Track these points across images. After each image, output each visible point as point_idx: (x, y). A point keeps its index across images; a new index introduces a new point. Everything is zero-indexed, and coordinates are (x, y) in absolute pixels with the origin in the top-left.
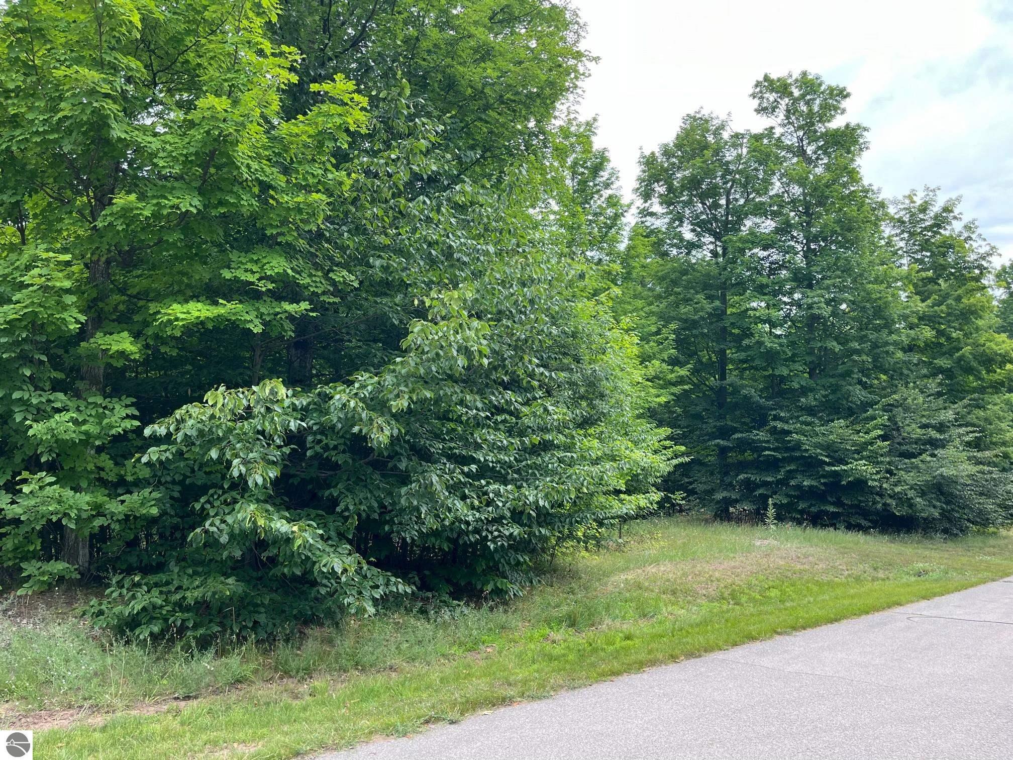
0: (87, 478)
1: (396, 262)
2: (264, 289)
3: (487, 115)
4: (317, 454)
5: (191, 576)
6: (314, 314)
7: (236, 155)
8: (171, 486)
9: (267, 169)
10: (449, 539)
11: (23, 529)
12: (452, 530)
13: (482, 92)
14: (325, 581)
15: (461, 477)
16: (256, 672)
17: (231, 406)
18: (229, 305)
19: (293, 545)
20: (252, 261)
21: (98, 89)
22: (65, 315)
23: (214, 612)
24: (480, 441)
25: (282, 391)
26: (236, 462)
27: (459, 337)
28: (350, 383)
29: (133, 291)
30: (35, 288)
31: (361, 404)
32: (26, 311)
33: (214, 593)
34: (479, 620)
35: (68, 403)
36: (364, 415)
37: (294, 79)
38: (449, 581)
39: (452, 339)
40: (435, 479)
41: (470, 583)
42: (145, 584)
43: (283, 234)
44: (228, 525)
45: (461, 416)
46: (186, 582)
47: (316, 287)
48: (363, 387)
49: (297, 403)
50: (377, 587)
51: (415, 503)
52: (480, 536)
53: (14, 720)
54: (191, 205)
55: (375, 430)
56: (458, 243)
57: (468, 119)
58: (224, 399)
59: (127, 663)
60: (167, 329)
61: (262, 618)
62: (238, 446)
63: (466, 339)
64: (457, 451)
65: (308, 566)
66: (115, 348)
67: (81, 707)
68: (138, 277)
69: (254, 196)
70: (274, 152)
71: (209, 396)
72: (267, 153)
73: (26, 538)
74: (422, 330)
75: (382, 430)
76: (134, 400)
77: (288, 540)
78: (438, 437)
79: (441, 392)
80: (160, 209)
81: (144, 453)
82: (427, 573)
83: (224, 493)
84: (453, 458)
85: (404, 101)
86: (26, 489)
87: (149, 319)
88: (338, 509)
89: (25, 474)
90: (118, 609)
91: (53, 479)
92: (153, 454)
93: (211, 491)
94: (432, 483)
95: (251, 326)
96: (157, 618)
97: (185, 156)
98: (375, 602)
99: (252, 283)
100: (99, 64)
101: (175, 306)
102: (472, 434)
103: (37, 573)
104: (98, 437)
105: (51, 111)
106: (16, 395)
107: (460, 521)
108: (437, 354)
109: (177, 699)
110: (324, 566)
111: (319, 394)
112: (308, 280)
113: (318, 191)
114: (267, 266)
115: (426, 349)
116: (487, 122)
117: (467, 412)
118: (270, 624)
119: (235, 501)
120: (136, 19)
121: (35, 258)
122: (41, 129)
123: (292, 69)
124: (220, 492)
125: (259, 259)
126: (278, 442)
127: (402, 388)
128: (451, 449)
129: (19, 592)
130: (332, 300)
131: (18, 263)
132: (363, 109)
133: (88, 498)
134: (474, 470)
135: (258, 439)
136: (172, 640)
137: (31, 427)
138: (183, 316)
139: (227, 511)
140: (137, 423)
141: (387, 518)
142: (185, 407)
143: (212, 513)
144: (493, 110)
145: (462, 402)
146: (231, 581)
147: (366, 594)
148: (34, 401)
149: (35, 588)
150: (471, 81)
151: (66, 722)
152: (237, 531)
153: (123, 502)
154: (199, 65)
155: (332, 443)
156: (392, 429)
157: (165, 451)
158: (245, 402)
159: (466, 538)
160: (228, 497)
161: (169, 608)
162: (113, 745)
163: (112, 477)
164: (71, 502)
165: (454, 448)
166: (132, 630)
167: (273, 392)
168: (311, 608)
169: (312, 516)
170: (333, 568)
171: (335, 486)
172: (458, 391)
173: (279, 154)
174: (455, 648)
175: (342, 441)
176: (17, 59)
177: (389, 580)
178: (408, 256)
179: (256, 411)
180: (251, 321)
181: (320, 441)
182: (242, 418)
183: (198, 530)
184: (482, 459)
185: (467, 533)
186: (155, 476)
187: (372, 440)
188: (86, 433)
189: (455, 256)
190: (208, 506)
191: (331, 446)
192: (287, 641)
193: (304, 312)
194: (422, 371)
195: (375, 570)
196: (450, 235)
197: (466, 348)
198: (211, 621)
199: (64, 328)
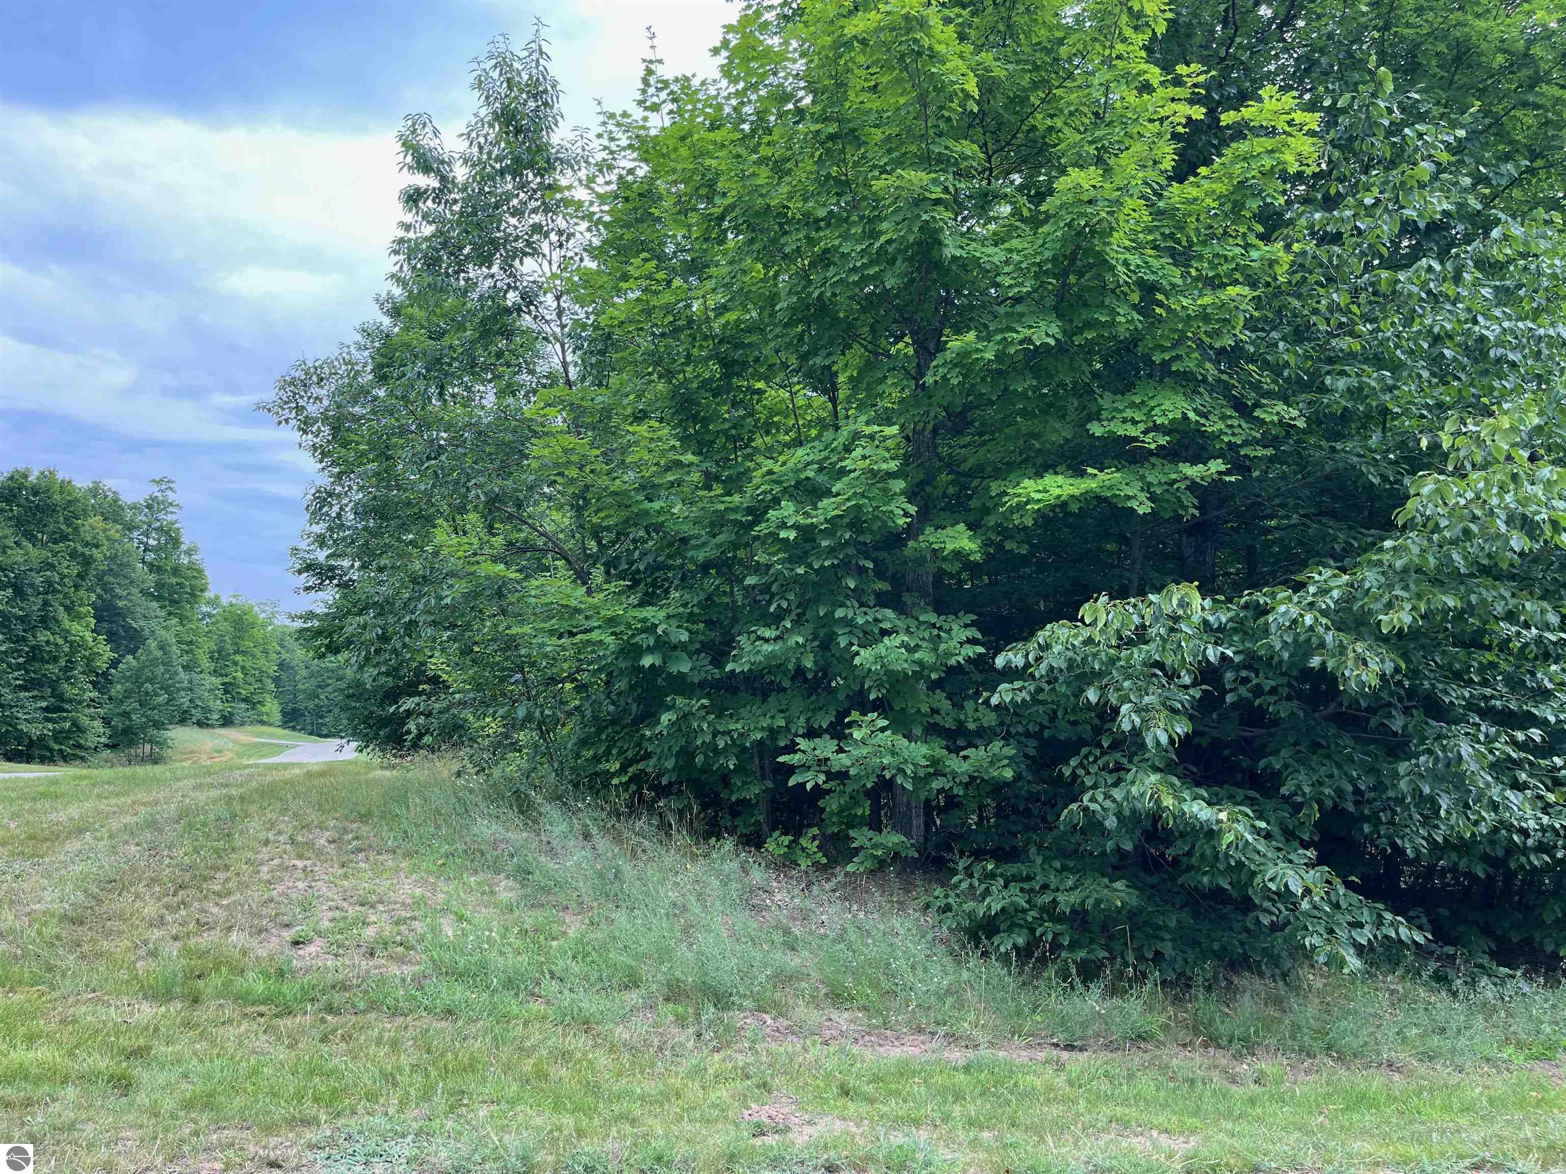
0: (921, 723)
1: (1373, 378)
2: (1153, 446)
3: (1538, 94)
4: (1241, 699)
5: (1060, 872)
6: (1233, 479)
7: (1108, 249)
8: (1023, 739)
9: (1155, 263)
10: (1485, 858)
11: (851, 787)
12: (1492, 842)
13: (1526, 55)
14: (1267, 904)
15: (1508, 749)
16: (1165, 1028)
17: (1117, 625)
18: (1101, 476)
19: (1220, 840)
20: (1133, 405)
21: (927, 195)
22: (892, 507)
23: (1096, 929)
24: (1550, 686)
25: (1196, 600)
26: (1125, 708)
27: (1509, 498)
28: (1299, 587)
29: (965, 467)
30: (857, 474)
31: (1324, 621)
32: (849, 504)
33: (1098, 902)
34: (1554, 1006)
35: (898, 623)
36: (1329, 638)
37: (1198, 113)
38: (1486, 931)
39: (1495, 501)
40: (1466, 750)
41: (1529, 941)
42: (1001, 875)
43: (1178, 357)
44: (1114, 801)
45: (1509, 640)
46: (1053, 880)
47: (1233, 434)
48: (1324, 592)
49: (1211, 619)
50: (1361, 926)
51: (1427, 790)
52: (1553, 857)
53: (856, 1035)
54: (1047, 335)
55: (1350, 663)
56: (1498, 330)
57: (1498, 109)
58: (1108, 614)
59: (987, 983)
60: (1014, 516)
61: (1168, 949)
62: (1126, 684)
63: (1524, 502)
64: (1498, 703)
65: (1244, 877)
66: (950, 547)
67: (933, 1034)
68: (965, 446)
69: (1134, 307)
70: (1162, 234)
71: (1086, 611)
72: (1150, 238)
73: (851, 797)
74: (1437, 490)
75: (1365, 663)
76: (975, 617)
77: (1211, 833)
78: (1459, 677)
79: (1473, 598)
80: (1005, 348)
81: (993, 690)
82: (1443, 912)
83: (1103, 753)
84: (1489, 714)
85: (1382, 104)
86: (857, 734)
87: (990, 504)
88: (1284, 791)
89: (855, 715)
90: (969, 906)
91: (885, 723)
92: (1004, 694)
93: (1085, 750)
94: (1460, 757)
95: (1134, 504)
96: (1021, 927)
97: (1039, 265)
98: (1360, 950)
99: (1135, 439)
100: (926, 161)
101: (1027, 483)
102: (1533, 674)
103: (868, 844)
104: (933, 669)
105: (870, 237)
106: (839, 613)
107: (1510, 828)
108: (1466, 532)
109: (1056, 1045)
110: (1271, 880)
111: (1246, 606)
112: (1220, 425)
113: (1236, 282)
114: (1157, 411)
115: (1443, 523)
116: (1536, 106)
117: (1519, 634)
118: (1179, 958)
119: (1119, 767)
120: (972, 86)
121: (856, 436)
122: (859, 264)
123: (1193, 100)
124: (1098, 752)
125: (1143, 402)
126: (1187, 680)
127: (1398, 592)
128: (1486, 698)
129: (850, 868)
130: (1261, 452)
131: (835, 444)
132: (1312, 133)
133: (924, 750)
134: (1538, 739)
135: (1155, 675)
136: (1043, 961)
137: (857, 654)
138: (1038, 496)
139: (1110, 782)
140: (981, 650)
141: (1366, 812)
142: (1049, 626)
143: (1089, 782)
144: (1549, 82)
145: (1510, 616)
146: (1119, 885)
147: (1342, 933)
148: (860, 621)
149: (868, 864)
150: (1503, 41)
151: (917, 1051)
152: (1127, 813)
153: (965, 758)
154: (1051, 129)
155: (1268, 684)
156: (1383, 661)
157: (1020, 690)
158: (1136, 619)
159: (1523, 859)
160: (1110, 760)
161: (1034, 913)
162: (982, 1094)
163: (949, 723)
164: (906, 754)
165: (1492, 697)
166: (989, 938)
167: (1183, 604)
168: (1242, 944)
169: (1239, 799)
170: (1286, 885)
171: (1276, 752)
172: (1507, 595)
173: (1171, 236)
174: (1510, 1050)
175: (1284, 680)
176: (828, 176)
177: (1380, 916)
178: (1396, 367)
179: (1153, 631)
180: (1134, 497)
181: (1245, 681)
182: (1130, 643)
183: (1074, 806)
184: (1552, 719)
185: (1525, 850)
186: (1002, 724)
187: (1346, 680)
188: (920, 663)
189: (1492, 354)
190: (1081, 772)
191: (1267, 689)
192: (1209, 989)
193: (1216, 476)
194: (1432, 562)
195: (1355, 898)
196: (1480, 318)
197: (1524, 517)
198: (1092, 941)
199: (891, 524)
